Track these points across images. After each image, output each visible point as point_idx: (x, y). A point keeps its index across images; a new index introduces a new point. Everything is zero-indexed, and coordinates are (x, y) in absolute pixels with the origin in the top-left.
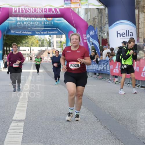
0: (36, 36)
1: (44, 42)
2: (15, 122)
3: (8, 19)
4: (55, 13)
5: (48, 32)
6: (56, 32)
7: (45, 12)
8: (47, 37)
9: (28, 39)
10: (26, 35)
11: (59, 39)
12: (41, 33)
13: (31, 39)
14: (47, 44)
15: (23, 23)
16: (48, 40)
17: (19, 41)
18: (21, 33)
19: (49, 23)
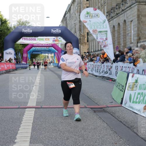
1: (46, 56)
3: (32, 48)
4: (49, 45)
6: (50, 53)
7: (46, 45)
8: (47, 54)
9: (40, 55)
11: (51, 55)
12: (44, 53)
15: (38, 49)
18: (37, 53)
19: (47, 49)
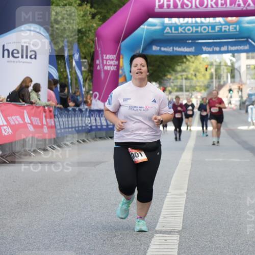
0: (204, 56)
1: (220, 69)
2: (161, 235)
3: (146, 23)
4: (243, 7)
5: (228, 48)
6: (247, 47)
7: (222, 5)
9: (187, 63)
10: (183, 54)
11: (252, 62)
12: (213, 49)
13: (193, 62)
14: (227, 73)
15: (178, 30)
16: (229, 64)
17: (170, 67)
18: (173, 50)
19: (231, 28)
